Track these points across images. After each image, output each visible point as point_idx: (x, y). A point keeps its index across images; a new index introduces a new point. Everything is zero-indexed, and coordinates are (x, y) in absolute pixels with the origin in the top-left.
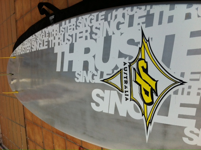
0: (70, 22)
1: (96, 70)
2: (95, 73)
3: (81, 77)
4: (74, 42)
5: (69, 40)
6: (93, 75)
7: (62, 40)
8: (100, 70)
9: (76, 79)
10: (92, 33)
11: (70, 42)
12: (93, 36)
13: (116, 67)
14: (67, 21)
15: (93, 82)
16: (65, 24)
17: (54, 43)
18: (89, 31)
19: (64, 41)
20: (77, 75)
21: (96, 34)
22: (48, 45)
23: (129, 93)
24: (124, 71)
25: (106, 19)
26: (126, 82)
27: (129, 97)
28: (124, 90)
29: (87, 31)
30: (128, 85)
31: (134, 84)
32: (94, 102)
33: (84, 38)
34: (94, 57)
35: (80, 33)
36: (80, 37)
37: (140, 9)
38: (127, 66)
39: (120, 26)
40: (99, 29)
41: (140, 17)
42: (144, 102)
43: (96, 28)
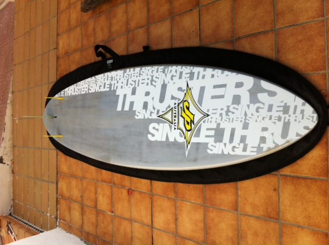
0: (134, 70)
1: (154, 108)
2: (153, 111)
3: (141, 114)
4: (136, 86)
5: (132, 85)
6: (151, 112)
7: (126, 84)
8: (157, 108)
9: (136, 117)
10: (152, 80)
11: (133, 86)
12: (153, 83)
13: (169, 106)
14: (132, 69)
15: (150, 118)
16: (130, 71)
17: (117, 87)
18: (150, 79)
19: (127, 85)
20: (137, 113)
21: (156, 82)
22: (110, 87)
23: (176, 124)
24: (174, 109)
25: (164, 72)
26: (175, 117)
27: (176, 127)
28: (174, 122)
29: (148, 79)
30: (176, 119)
31: (180, 118)
32: (150, 133)
33: (146, 84)
34: (153, 98)
35: (143, 80)
36: (142, 83)
37: (187, 68)
38: (176, 105)
39: (174, 78)
40: (158, 78)
41: (186, 74)
42: (186, 130)
43: (156, 77)
